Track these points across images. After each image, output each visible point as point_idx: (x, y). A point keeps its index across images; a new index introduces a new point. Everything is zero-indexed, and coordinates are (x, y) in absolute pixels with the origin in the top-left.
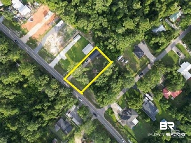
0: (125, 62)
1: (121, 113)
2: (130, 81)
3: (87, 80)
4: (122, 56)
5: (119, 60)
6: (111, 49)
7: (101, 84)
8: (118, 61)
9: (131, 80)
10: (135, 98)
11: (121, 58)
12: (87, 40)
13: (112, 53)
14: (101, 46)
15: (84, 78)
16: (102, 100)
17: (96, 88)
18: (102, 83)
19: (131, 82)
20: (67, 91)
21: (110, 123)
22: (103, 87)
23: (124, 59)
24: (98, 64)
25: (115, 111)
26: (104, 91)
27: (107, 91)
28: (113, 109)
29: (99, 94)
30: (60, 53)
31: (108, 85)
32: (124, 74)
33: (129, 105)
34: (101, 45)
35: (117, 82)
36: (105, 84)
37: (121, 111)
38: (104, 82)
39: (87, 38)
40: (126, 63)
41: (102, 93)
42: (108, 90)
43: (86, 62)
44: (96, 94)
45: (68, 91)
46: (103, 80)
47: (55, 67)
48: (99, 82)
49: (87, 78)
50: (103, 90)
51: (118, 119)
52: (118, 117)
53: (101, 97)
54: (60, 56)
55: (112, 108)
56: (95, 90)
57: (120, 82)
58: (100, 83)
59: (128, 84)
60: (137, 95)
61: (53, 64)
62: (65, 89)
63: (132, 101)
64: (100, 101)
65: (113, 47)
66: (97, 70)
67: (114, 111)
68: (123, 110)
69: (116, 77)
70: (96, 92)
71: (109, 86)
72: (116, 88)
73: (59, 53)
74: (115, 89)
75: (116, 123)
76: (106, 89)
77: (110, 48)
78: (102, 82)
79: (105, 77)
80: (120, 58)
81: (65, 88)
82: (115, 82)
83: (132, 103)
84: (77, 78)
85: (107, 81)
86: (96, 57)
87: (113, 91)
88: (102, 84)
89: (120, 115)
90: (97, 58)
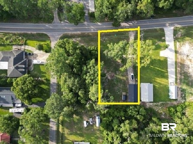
0: (87, 122)
1: (31, 58)
2: (54, 111)
3: (111, 54)
4: (97, 125)
5: (97, 118)
6: (122, 125)
7: (88, 67)
8: (96, 114)
9: (53, 113)
10: (30, 92)
11: (95, 122)
12: (158, 102)
13: (113, 118)
14: (137, 113)
15: (118, 52)
16: (65, 49)
17: (89, 56)
18: (89, 70)
19: (52, 111)
20: (122, 14)
21: (31, 33)
22: (81, 67)
23: (91, 124)
24: (116, 88)
25: (40, 53)
26: (76, 63)
27: (72, 67)
28: (45, 53)
29: (78, 51)
30: (174, 54)
31: (79, 75)
32: (74, 108)
33: (28, 77)
34: (137, 115)
35: (71, 90)
36: (84, 72)
37: (34, 61)
38: (88, 74)
39: (161, 104)
40: (85, 122)
41: (75, 57)
42: (72, 69)
43: (132, 74)
44: (82, 49)
45: (120, 16)
46: (90, 75)
47: (163, 30)
48: (94, 67)
49: (114, 56)
50: (79, 64)
51: (27, 47)
52: (30, 51)
53: (70, 51)
54: (171, 50)
55: (47, 53)
56: (89, 53)
57: (67, 95)
58: (92, 67)
59: (53, 104)
60: (33, 97)
61: (169, 31)
62: (126, 15)
63: (30, 86)
64: (67, 44)
65: (121, 130)
66: (109, 78)
67: (42, 52)
68: (32, 64)
69: (78, 96)
70: (84, 52)
71: (76, 74)
72: (65, 81)
73: (176, 52)
74: (66, 79)
75: (26, 41)
76: (76, 68)
77: (125, 125)
78: (89, 72)
79: (92, 81)
80: (97, 120)
81: (128, 16)
82: (73, 88)
83: (27, 82)
84: (126, 45)
85: (85, 79)
86: (127, 93)
87: (65, 74)
88: (87, 69)
89: (30, 54)
90: (124, 93)
